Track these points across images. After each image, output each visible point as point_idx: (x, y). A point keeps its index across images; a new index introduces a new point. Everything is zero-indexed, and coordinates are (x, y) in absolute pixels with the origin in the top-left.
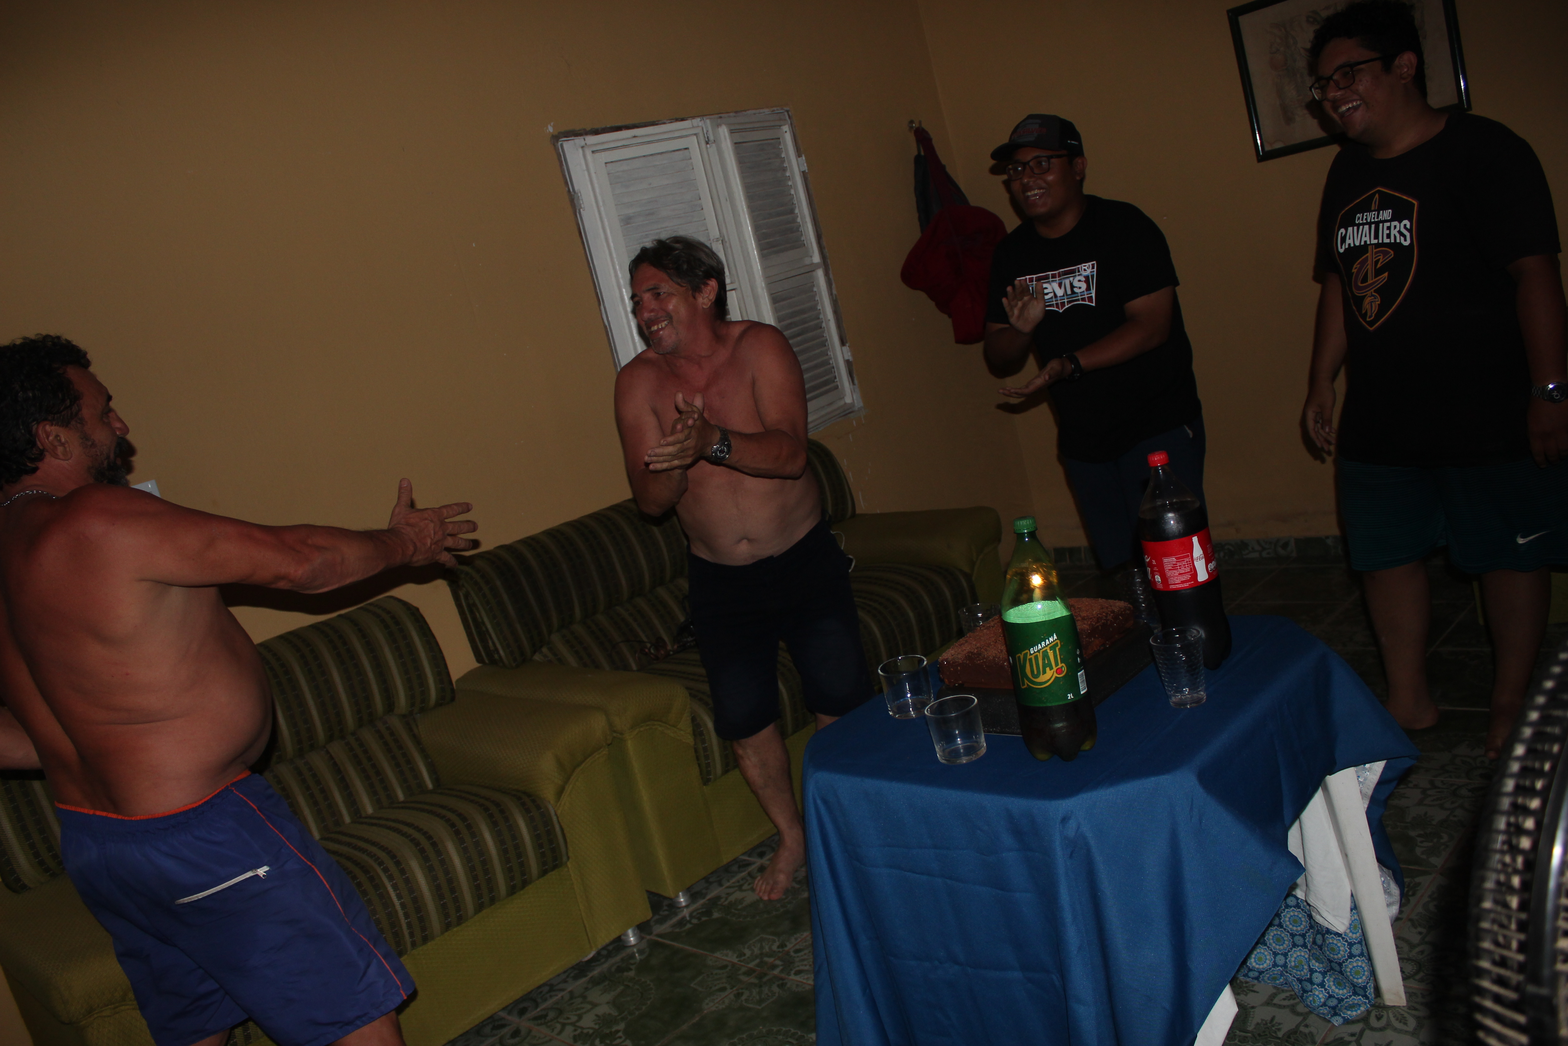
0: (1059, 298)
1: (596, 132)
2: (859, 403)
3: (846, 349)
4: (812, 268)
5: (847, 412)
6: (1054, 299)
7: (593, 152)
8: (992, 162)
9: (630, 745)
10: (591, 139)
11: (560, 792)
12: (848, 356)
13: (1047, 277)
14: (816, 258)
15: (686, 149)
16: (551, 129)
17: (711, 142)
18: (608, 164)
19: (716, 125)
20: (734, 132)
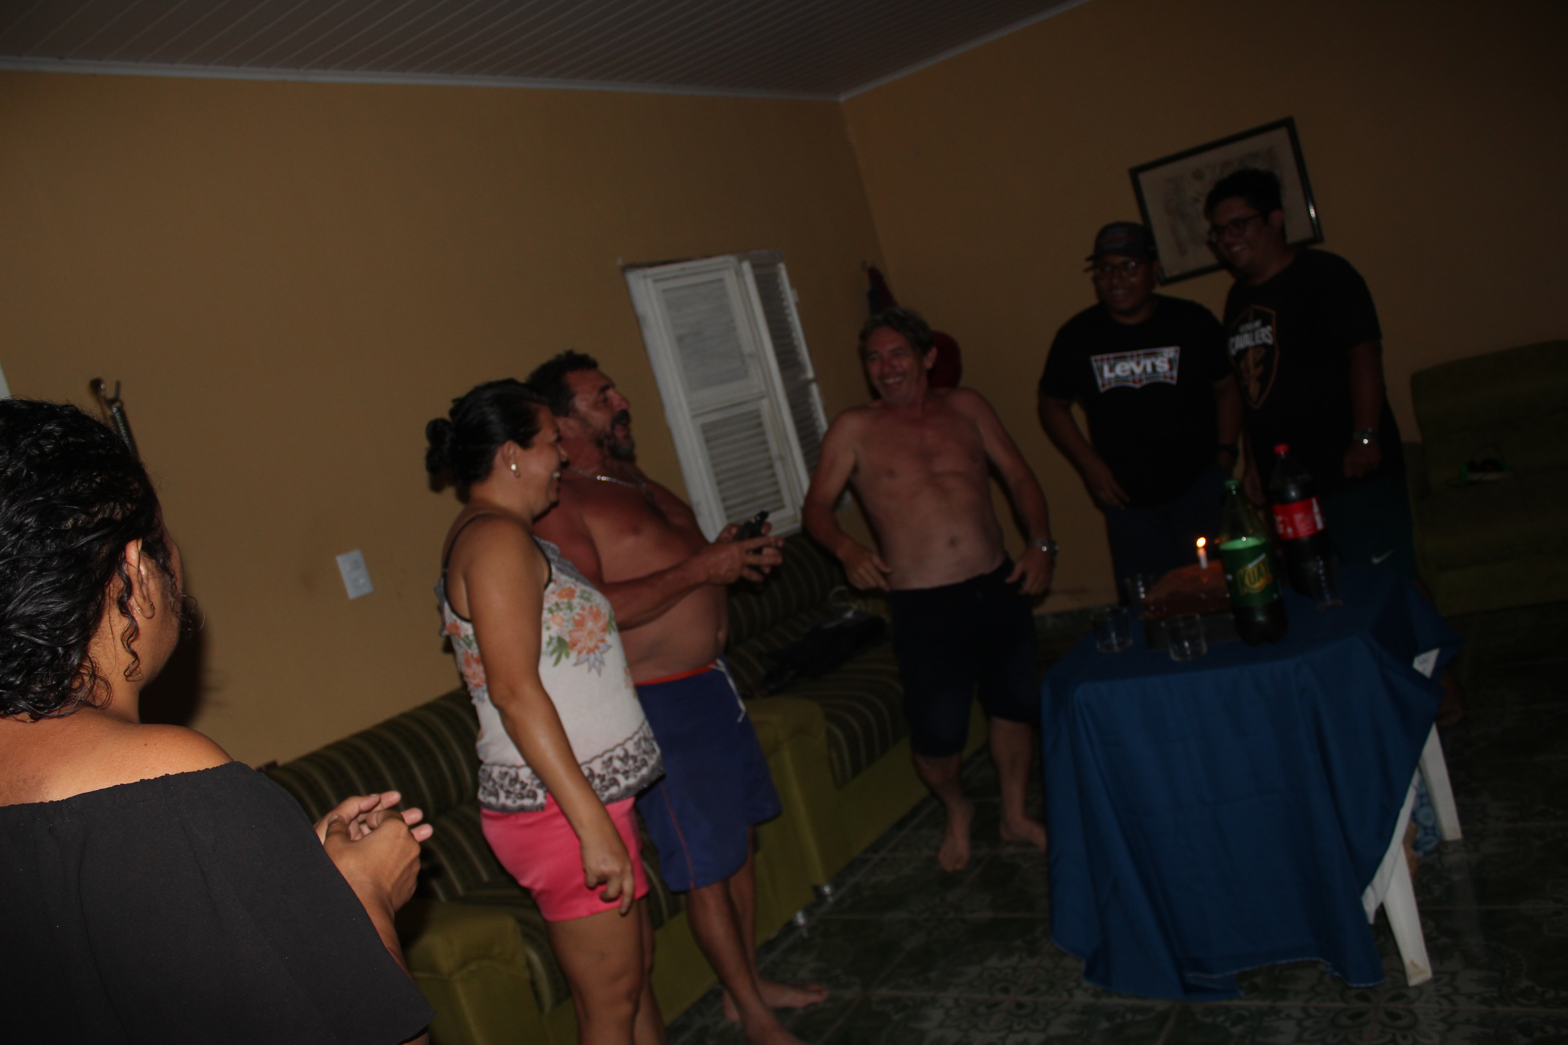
0: (1136, 376)
4: (808, 383)
6: (1131, 376)
7: (655, 281)
9: (788, 756)
10: (650, 271)
13: (1124, 357)
15: (721, 280)
16: (620, 262)
17: (739, 274)
18: (665, 291)
19: (741, 261)
20: (754, 267)
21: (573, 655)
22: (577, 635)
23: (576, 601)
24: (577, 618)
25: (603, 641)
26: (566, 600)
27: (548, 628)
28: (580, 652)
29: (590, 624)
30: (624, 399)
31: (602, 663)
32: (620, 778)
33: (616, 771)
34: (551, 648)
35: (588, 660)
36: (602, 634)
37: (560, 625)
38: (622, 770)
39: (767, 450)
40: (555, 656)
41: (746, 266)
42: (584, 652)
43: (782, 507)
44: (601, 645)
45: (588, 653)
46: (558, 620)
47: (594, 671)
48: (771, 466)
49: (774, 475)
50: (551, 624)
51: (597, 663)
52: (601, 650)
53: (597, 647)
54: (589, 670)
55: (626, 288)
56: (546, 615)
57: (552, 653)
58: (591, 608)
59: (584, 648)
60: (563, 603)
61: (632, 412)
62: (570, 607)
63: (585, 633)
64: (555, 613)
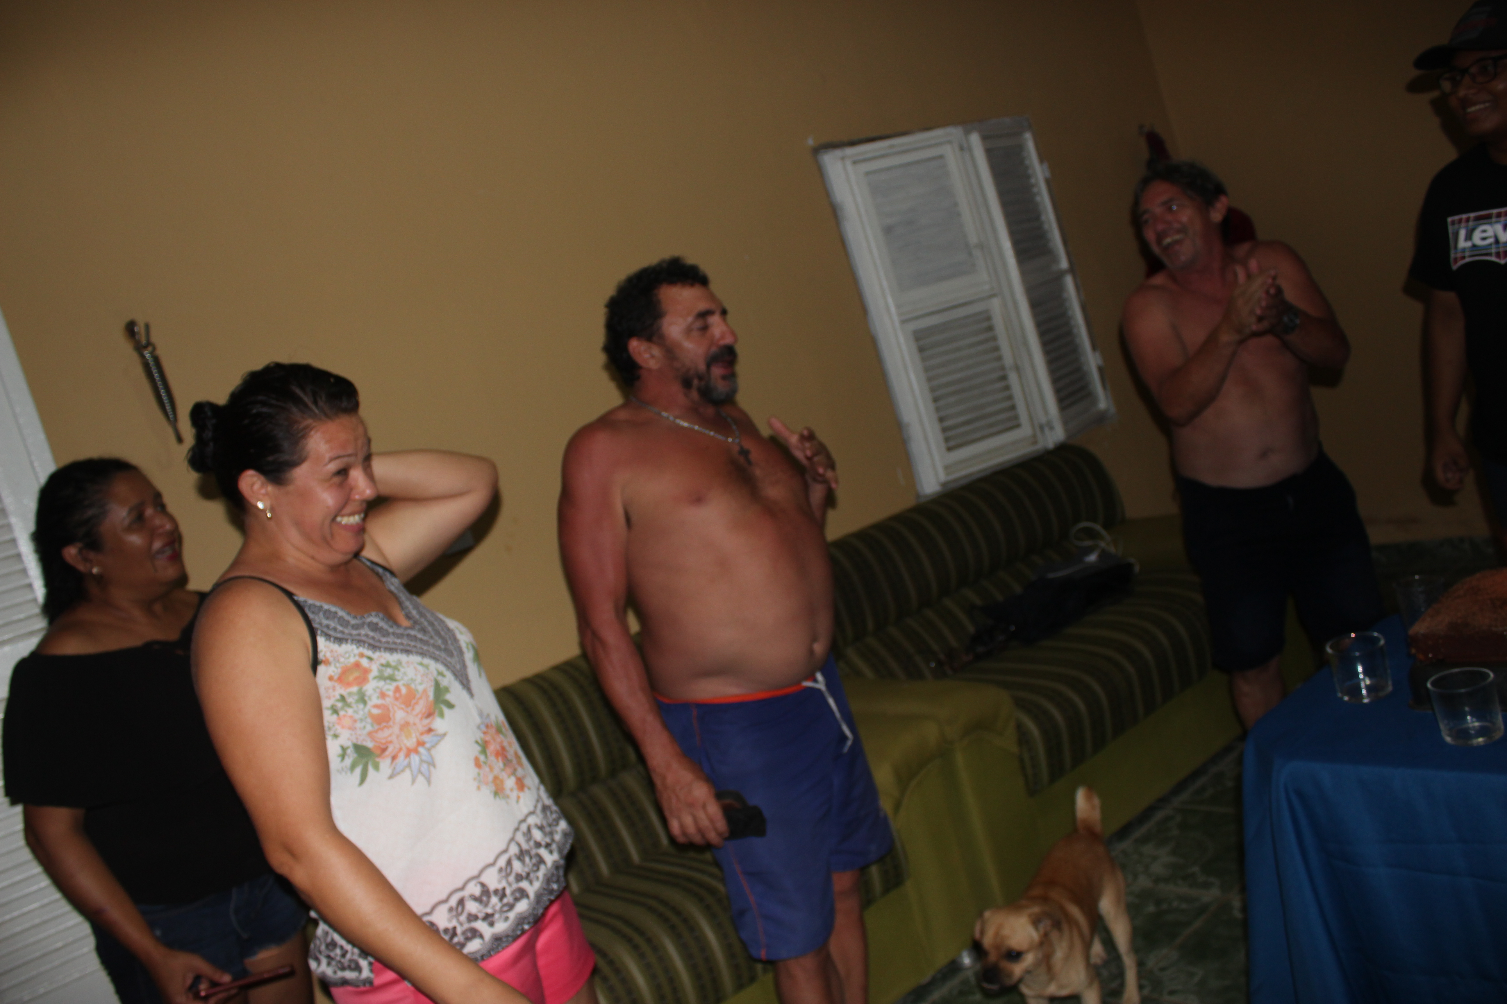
0: (1501, 245)
1: (852, 143)
2: (1113, 410)
3: (1098, 354)
4: (1061, 274)
5: (1101, 418)
6: (1494, 246)
7: (855, 163)
8: (1415, 73)
9: (960, 759)
10: (850, 151)
11: (897, 806)
12: (1100, 362)
13: (1489, 217)
14: (1064, 264)
15: (941, 157)
16: (811, 142)
17: (964, 148)
18: (868, 174)
19: (967, 132)
20: (984, 138)
21: (385, 764)
22: (383, 735)
23: (371, 687)
24: (376, 711)
25: (430, 730)
26: (355, 689)
27: (336, 736)
28: (394, 758)
29: (400, 715)
30: (733, 334)
31: (432, 764)
32: (481, 926)
33: (472, 918)
34: (348, 761)
35: (409, 765)
36: (426, 722)
37: (352, 728)
38: (481, 915)
39: (999, 358)
40: (358, 771)
41: (975, 138)
42: (402, 756)
43: (1018, 426)
44: (426, 738)
45: (408, 755)
46: (347, 722)
47: (420, 779)
48: (1004, 378)
49: (1007, 388)
50: (339, 729)
51: (425, 767)
52: (428, 745)
53: (421, 744)
54: (414, 781)
55: (820, 172)
56: (328, 717)
57: (353, 768)
58: (397, 689)
59: (400, 749)
60: (350, 694)
61: (739, 349)
62: (362, 699)
63: (396, 729)
64: (342, 713)
